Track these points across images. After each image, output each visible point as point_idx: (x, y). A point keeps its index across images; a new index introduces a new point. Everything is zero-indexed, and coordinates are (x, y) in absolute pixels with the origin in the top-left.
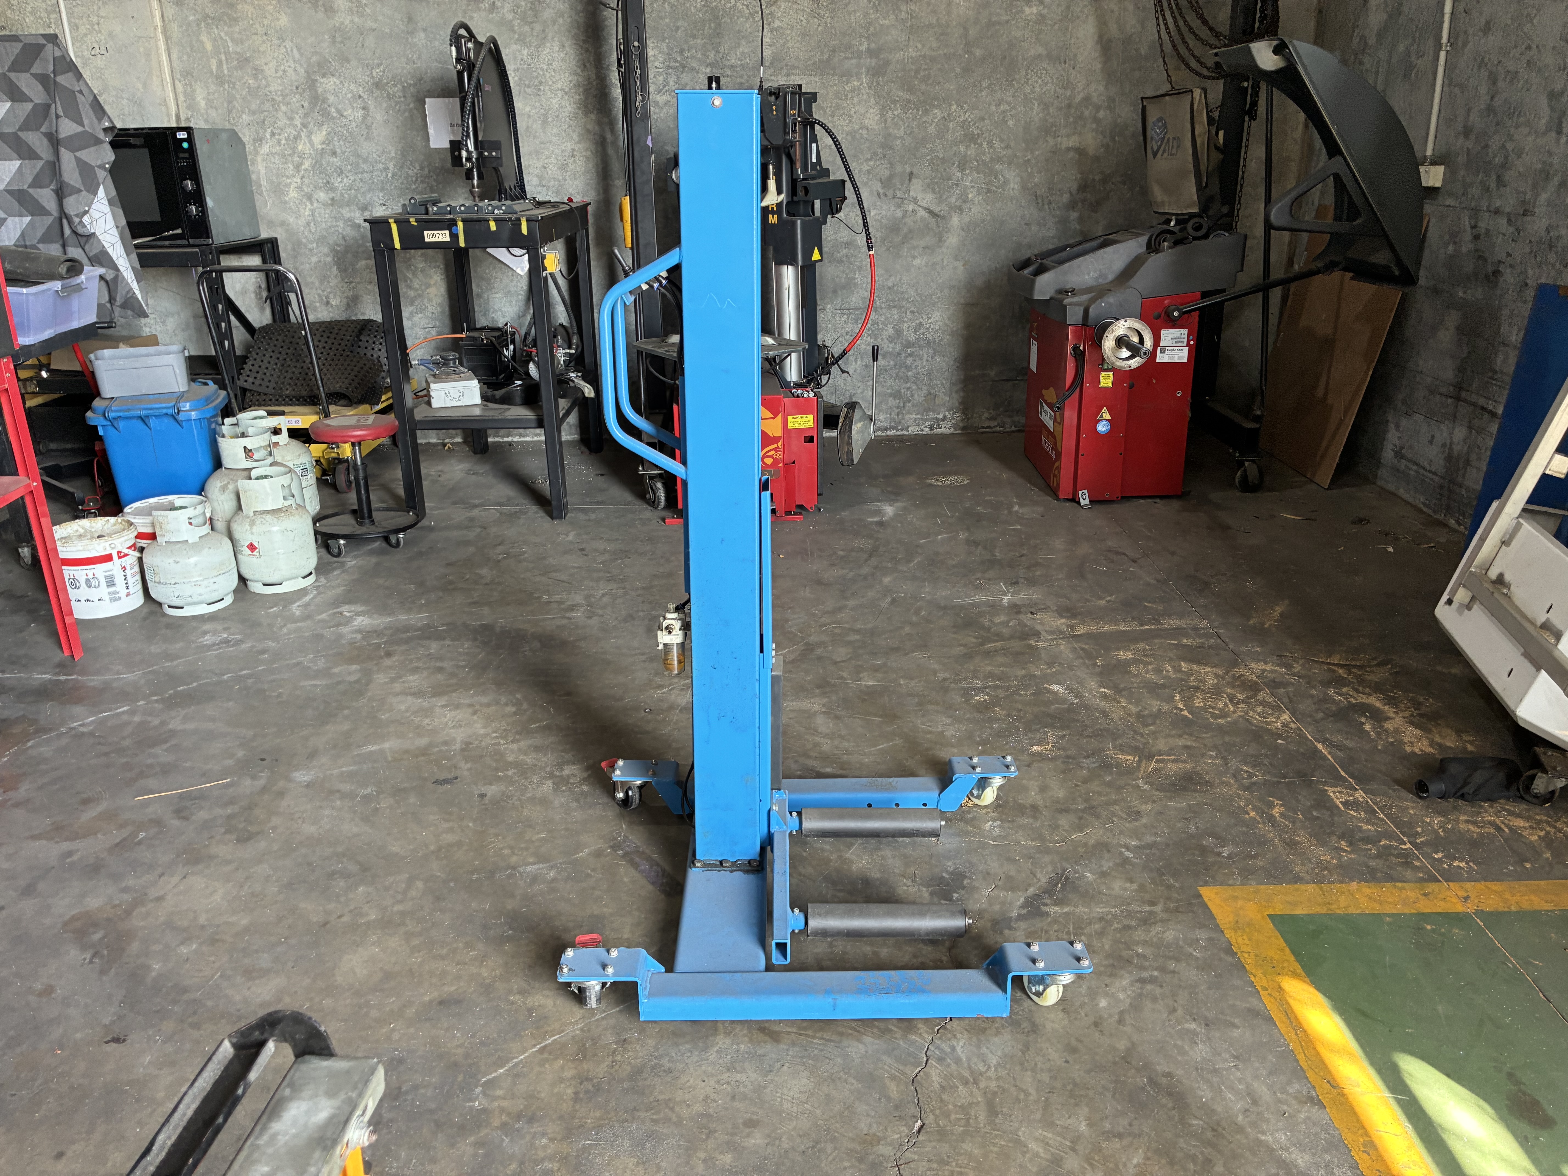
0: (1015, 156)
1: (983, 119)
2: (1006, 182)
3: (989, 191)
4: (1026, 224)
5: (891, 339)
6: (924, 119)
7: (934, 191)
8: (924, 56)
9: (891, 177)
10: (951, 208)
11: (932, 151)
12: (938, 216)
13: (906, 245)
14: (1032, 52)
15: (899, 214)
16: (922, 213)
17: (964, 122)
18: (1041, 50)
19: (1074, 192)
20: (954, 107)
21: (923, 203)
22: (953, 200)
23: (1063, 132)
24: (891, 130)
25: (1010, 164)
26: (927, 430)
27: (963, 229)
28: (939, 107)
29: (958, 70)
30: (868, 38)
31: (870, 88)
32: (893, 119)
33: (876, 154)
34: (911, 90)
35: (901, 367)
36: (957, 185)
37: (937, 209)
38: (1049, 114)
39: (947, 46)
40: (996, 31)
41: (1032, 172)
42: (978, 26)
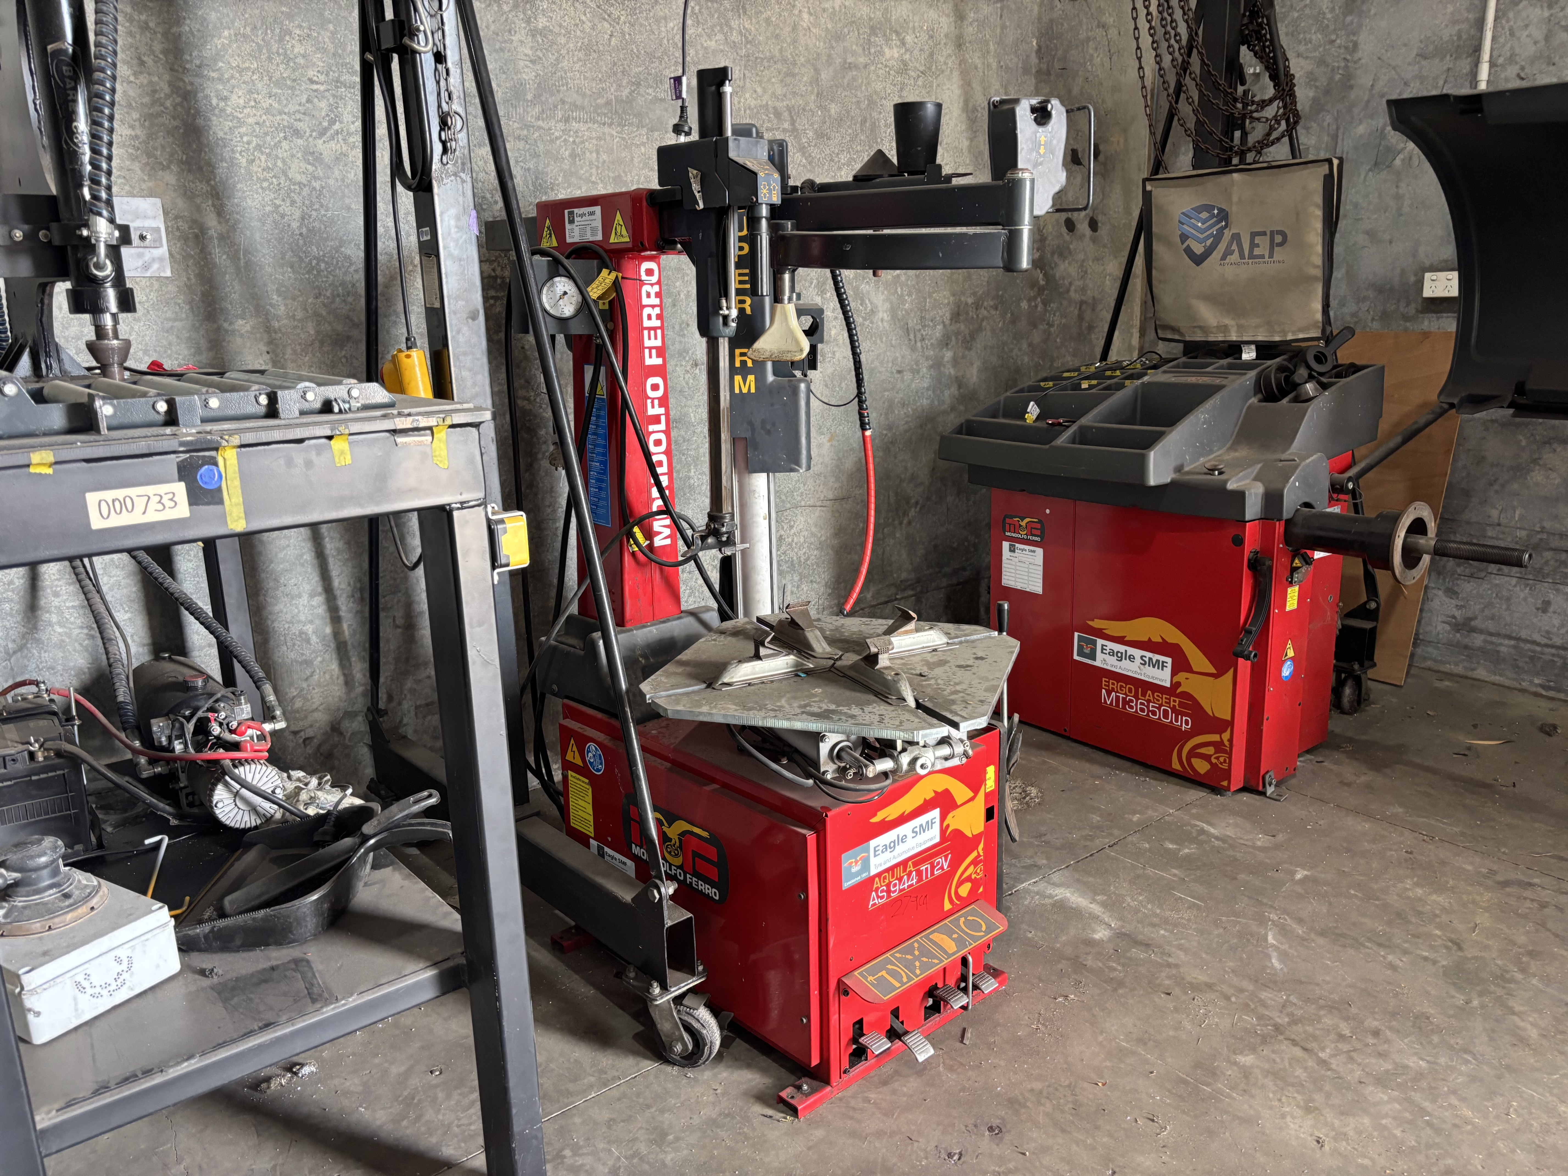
4: (899, 372)
19: (947, 322)
39: (794, 94)
40: (854, 79)
41: (902, 295)
42: (831, 69)
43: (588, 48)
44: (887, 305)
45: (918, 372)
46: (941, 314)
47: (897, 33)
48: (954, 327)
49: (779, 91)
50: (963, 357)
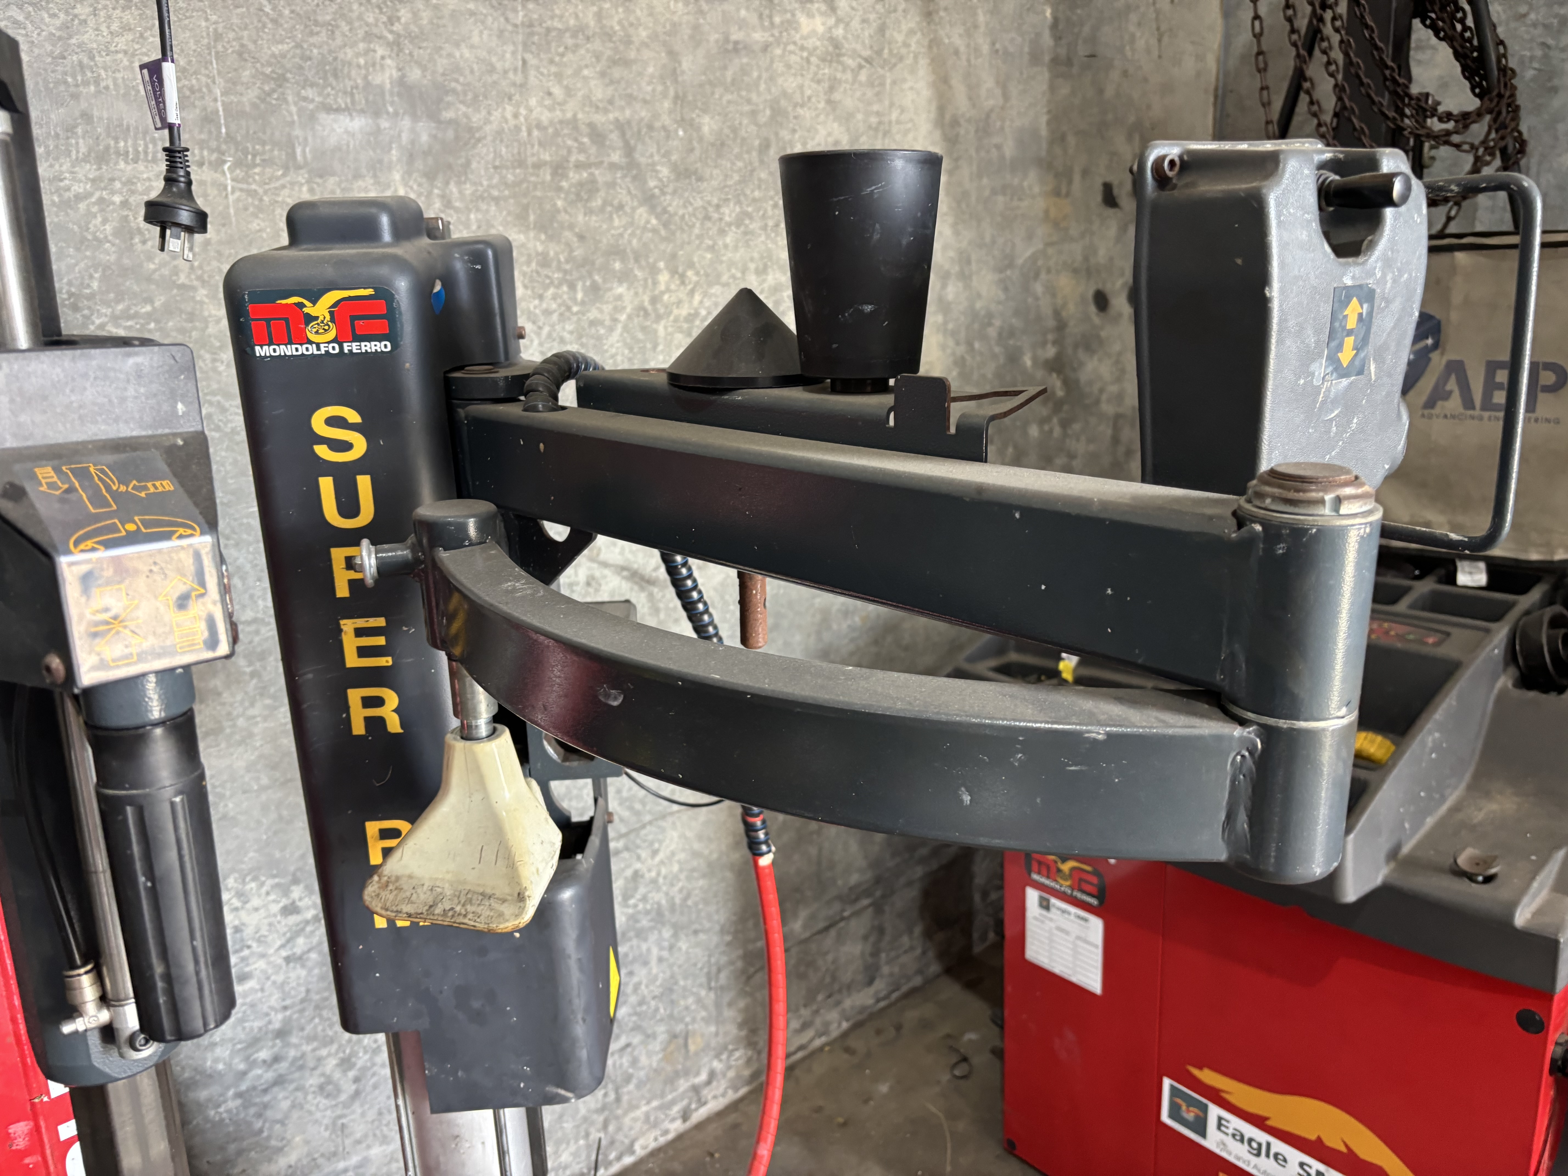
6: (593, 314)
8: (574, 124)
20: (663, 278)
28: (625, 277)
29: (665, 172)
30: (396, 46)
39: (630, 98)
42: (701, 52)
49: (599, 93)
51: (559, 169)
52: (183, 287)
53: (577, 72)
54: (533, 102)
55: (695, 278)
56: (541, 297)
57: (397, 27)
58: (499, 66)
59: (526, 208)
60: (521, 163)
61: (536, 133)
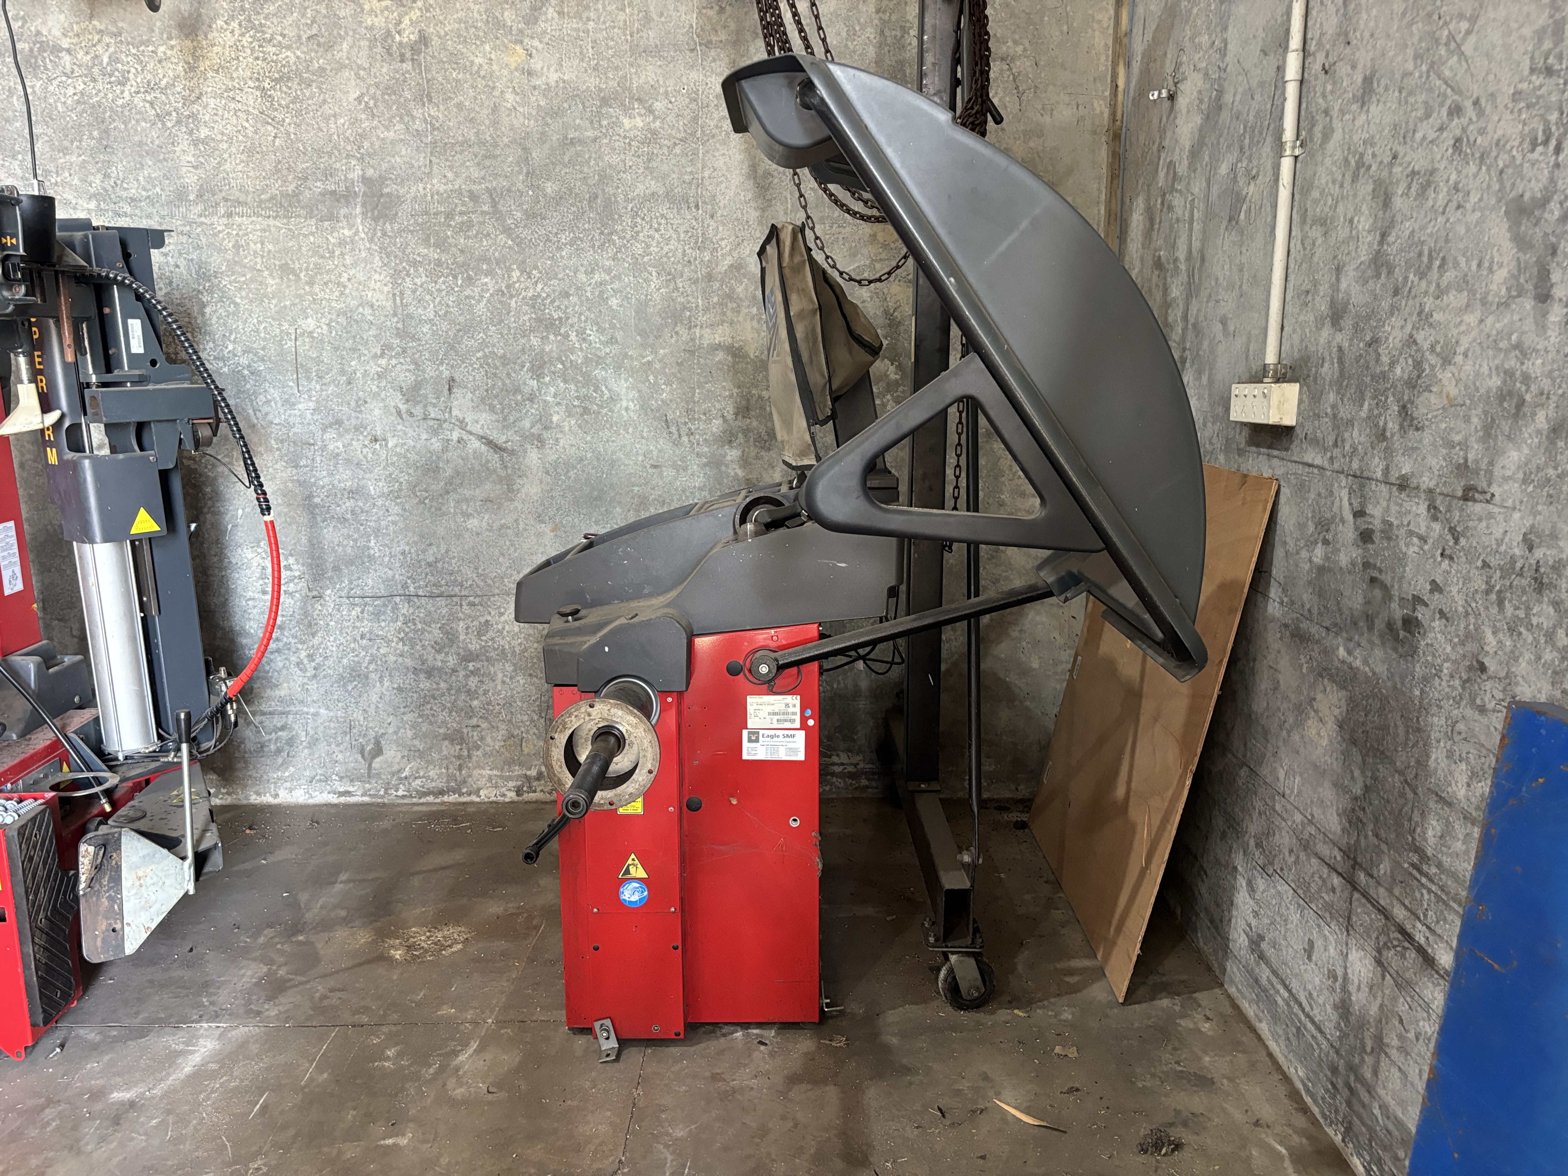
0: (626, 356)
1: (567, 295)
2: (614, 399)
3: (586, 411)
4: (655, 467)
5: (439, 648)
6: (468, 292)
7: (492, 409)
8: (460, 191)
9: (417, 386)
10: (524, 437)
11: (483, 344)
12: (503, 450)
13: (453, 496)
14: (640, 189)
15: (436, 444)
16: (475, 444)
17: (534, 298)
18: (653, 186)
19: (730, 417)
20: (516, 274)
21: (477, 429)
22: (527, 424)
23: (703, 319)
24: (412, 309)
25: (618, 367)
26: (511, 796)
27: (547, 473)
28: (489, 273)
29: (519, 215)
30: (361, 159)
31: (371, 240)
32: (414, 291)
33: (390, 347)
34: (441, 245)
35: (459, 691)
36: (531, 400)
37: (501, 440)
38: (676, 289)
39: (496, 176)
40: (578, 154)
41: (656, 383)
42: (547, 146)
43: (250, 151)
44: (633, 394)
45: (685, 469)
46: (718, 406)
47: (640, 100)
48: (741, 423)
49: (476, 173)
50: (757, 457)
51: (449, 216)
52: (258, 270)
53: (462, 165)
54: (435, 181)
55: (538, 275)
56: (436, 282)
57: (362, 151)
58: (416, 165)
59: (429, 236)
60: (427, 213)
61: (436, 197)
